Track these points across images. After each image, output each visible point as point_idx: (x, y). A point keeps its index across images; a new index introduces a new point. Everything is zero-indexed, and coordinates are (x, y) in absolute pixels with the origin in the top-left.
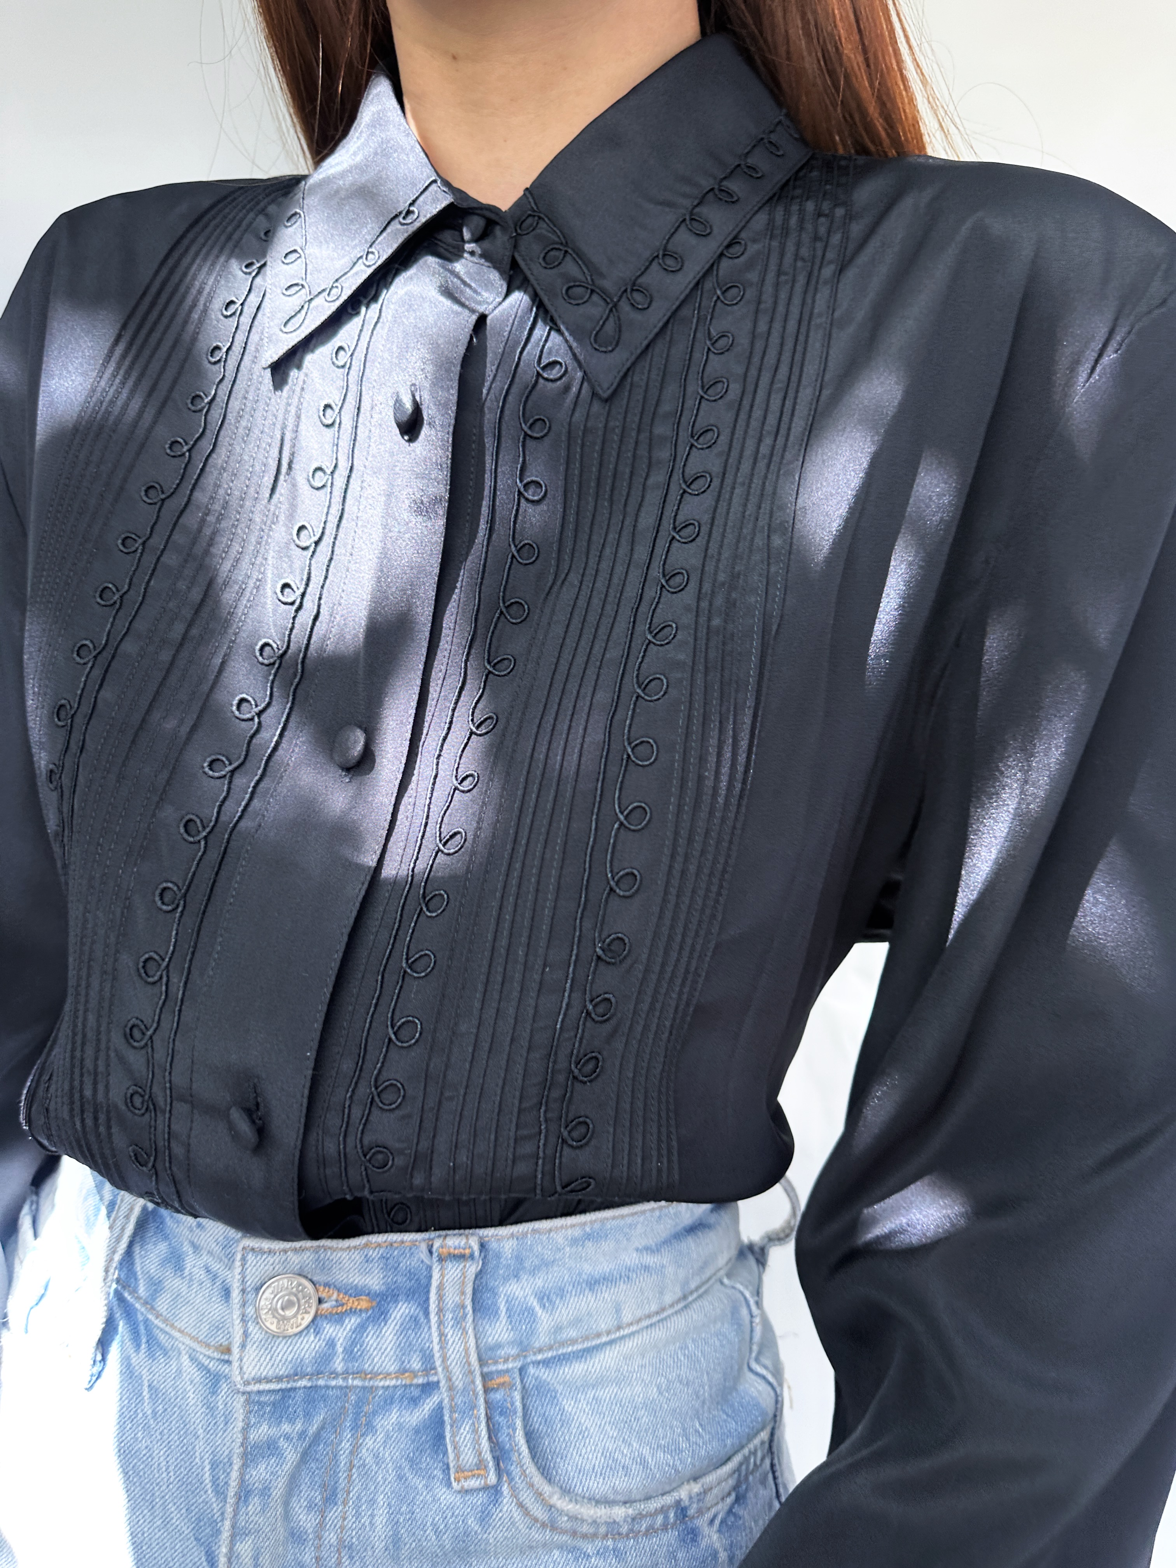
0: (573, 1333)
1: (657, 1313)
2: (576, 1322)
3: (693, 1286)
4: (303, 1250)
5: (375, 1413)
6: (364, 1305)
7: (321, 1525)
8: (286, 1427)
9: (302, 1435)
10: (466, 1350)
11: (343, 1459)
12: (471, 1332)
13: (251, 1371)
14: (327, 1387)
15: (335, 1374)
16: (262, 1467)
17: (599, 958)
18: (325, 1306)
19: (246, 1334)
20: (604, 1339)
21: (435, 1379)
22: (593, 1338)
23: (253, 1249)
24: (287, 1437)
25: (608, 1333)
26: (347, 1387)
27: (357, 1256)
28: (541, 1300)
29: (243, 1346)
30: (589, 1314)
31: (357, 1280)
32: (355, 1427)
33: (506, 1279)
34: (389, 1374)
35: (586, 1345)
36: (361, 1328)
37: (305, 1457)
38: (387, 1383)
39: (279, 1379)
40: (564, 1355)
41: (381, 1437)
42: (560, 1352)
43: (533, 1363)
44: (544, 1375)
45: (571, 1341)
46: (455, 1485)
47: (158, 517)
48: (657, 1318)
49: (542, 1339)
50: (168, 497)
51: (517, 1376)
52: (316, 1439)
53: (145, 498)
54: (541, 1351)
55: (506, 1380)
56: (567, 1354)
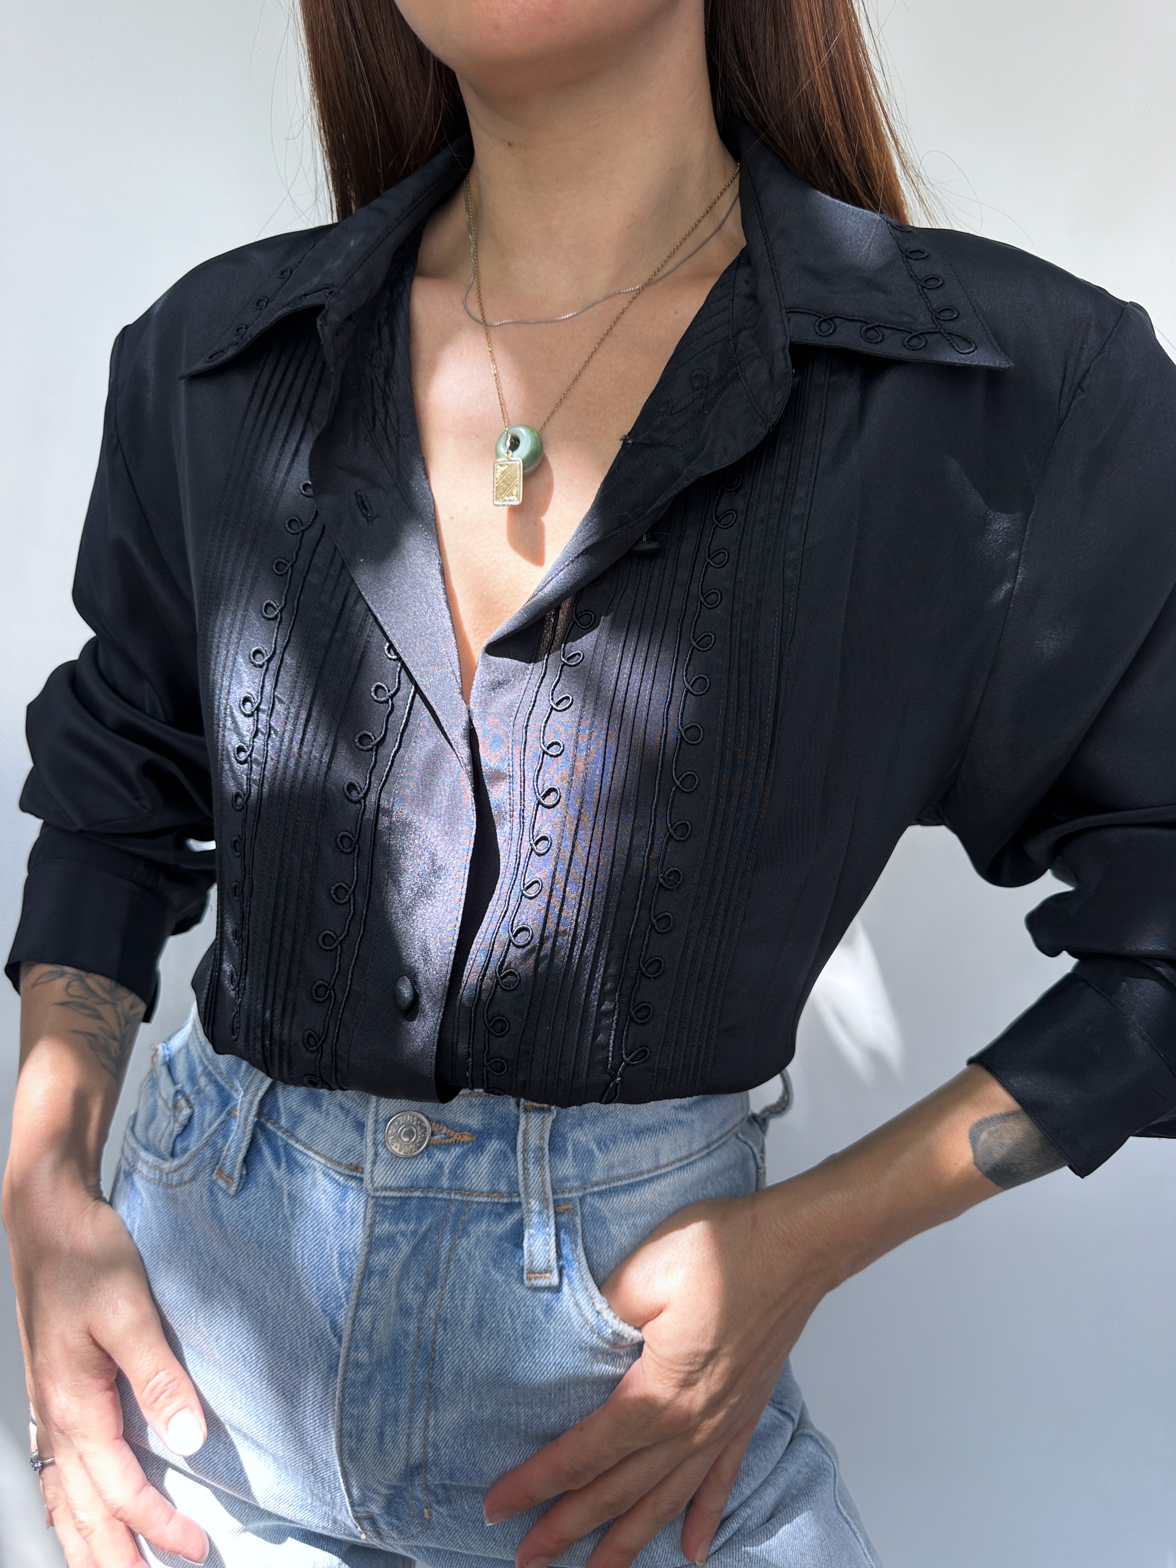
0: (622, 1171)
2: (625, 1162)
3: (714, 1138)
5: (469, 1222)
6: (466, 1138)
7: (424, 1303)
8: (402, 1226)
9: (414, 1233)
10: (543, 1181)
11: (444, 1255)
12: (547, 1167)
13: (379, 1182)
14: (435, 1199)
15: (441, 1190)
16: (382, 1254)
17: (661, 885)
18: (436, 1137)
19: (376, 1154)
20: (646, 1176)
21: (517, 1200)
22: (637, 1176)
24: (403, 1234)
25: (649, 1172)
26: (450, 1200)
27: (463, 1101)
28: (598, 1144)
29: (374, 1163)
30: (635, 1157)
31: (462, 1120)
32: (454, 1231)
33: (573, 1127)
34: (482, 1193)
35: (632, 1180)
36: (463, 1157)
37: (416, 1250)
38: (481, 1199)
39: (400, 1189)
40: (614, 1188)
41: (473, 1240)
42: (612, 1185)
43: (590, 1194)
44: (598, 1203)
45: (620, 1178)
46: (526, 1282)
47: (301, 544)
48: (685, 1162)
49: (598, 1174)
50: (307, 529)
51: (578, 1204)
52: (424, 1238)
53: (289, 530)
54: (597, 1184)
55: (570, 1206)
56: (617, 1187)
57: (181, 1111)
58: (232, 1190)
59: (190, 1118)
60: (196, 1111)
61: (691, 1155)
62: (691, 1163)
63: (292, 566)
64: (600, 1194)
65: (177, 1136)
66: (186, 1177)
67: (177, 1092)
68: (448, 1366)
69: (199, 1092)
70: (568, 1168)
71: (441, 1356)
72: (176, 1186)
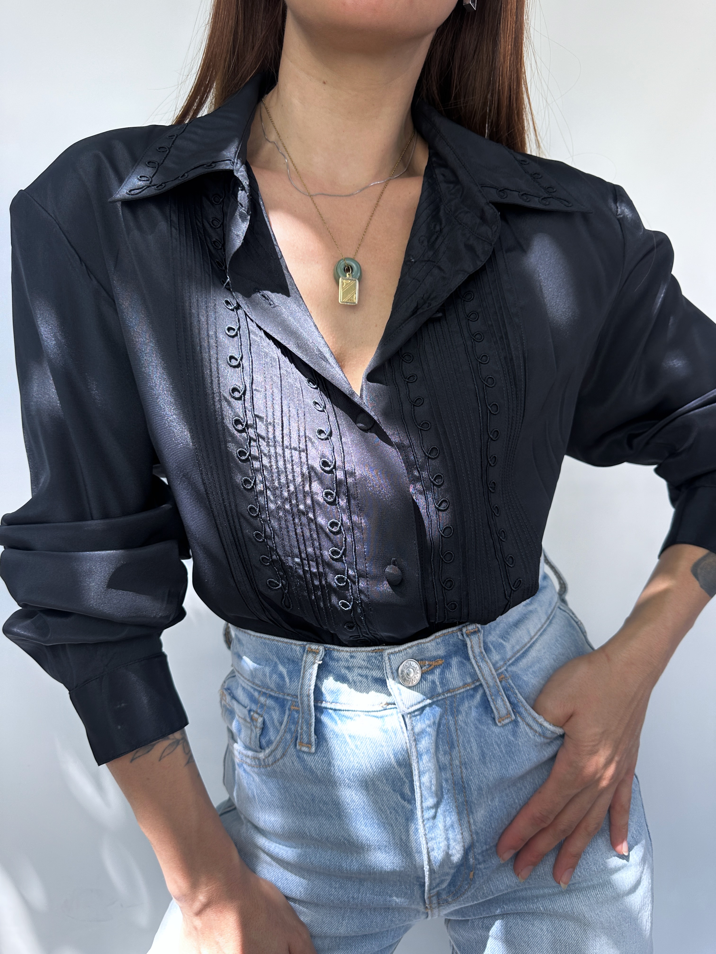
0: (518, 647)
2: (518, 642)
3: (549, 613)
4: (412, 646)
5: (458, 706)
6: (440, 662)
7: (451, 760)
8: (428, 723)
9: (435, 724)
10: (489, 667)
11: (453, 728)
12: (488, 660)
14: (438, 701)
15: (439, 695)
16: (423, 742)
18: (423, 669)
19: (399, 690)
20: (528, 645)
21: (479, 683)
22: (525, 647)
23: (392, 654)
24: (430, 727)
25: (529, 642)
26: (445, 698)
27: (433, 643)
28: (502, 638)
29: (400, 695)
30: (521, 637)
31: (435, 653)
32: (452, 714)
34: (460, 688)
35: (524, 650)
36: (442, 673)
38: (460, 691)
39: (418, 703)
41: (464, 714)
42: (516, 657)
43: (509, 666)
44: (514, 669)
45: (518, 651)
46: (499, 724)
48: (542, 630)
49: (509, 654)
51: (506, 673)
52: (440, 724)
54: (510, 659)
55: (503, 676)
56: (518, 657)
57: (257, 721)
58: (313, 750)
59: (264, 723)
60: (266, 717)
61: (542, 626)
62: (545, 630)
64: (513, 664)
65: (260, 736)
66: (278, 756)
67: (250, 711)
68: (473, 787)
69: (262, 706)
70: (496, 657)
71: (468, 784)
72: (272, 764)
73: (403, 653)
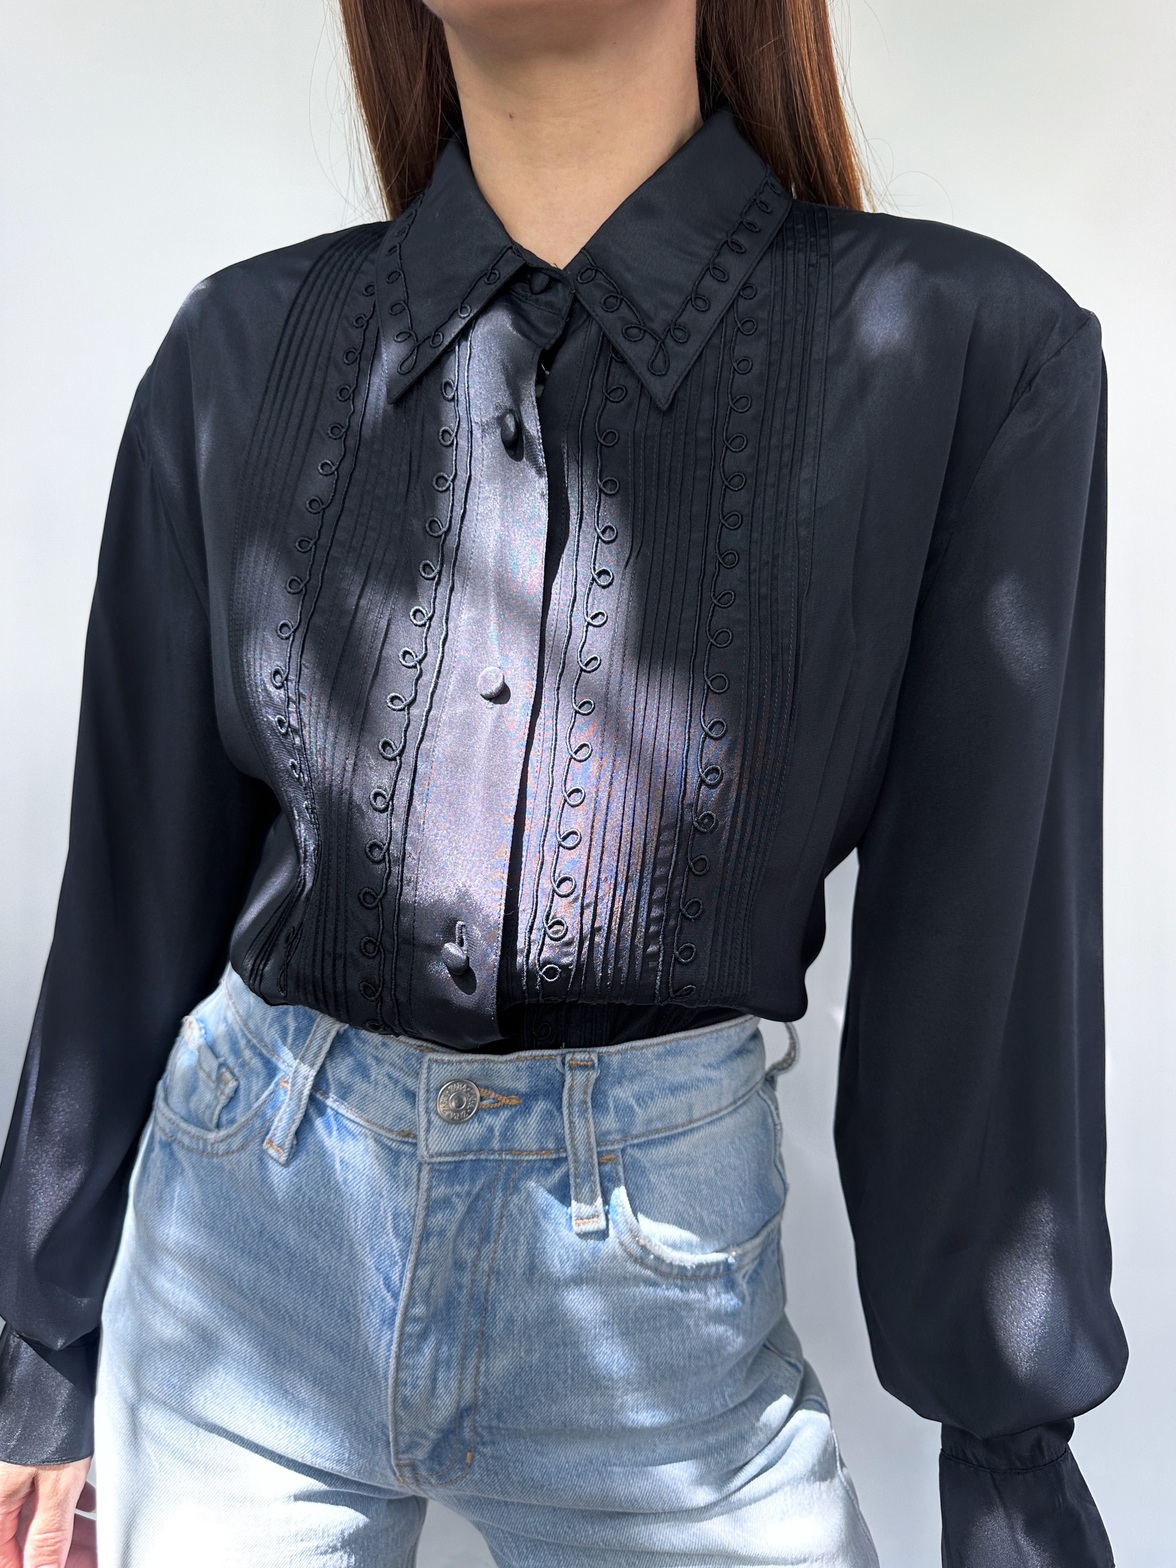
0: (659, 1125)
1: (716, 1112)
2: (662, 1117)
3: (740, 1094)
4: (473, 1061)
5: (519, 1179)
6: (514, 1102)
7: (478, 1258)
8: (457, 1188)
9: (469, 1193)
10: (588, 1133)
11: (496, 1211)
12: (591, 1120)
13: (434, 1148)
14: (487, 1160)
15: (493, 1151)
16: (440, 1216)
18: (485, 1102)
19: (429, 1122)
20: (680, 1130)
21: (564, 1155)
22: (673, 1129)
23: (436, 1061)
24: (458, 1195)
25: (683, 1125)
26: (501, 1160)
27: (511, 1067)
28: (637, 1100)
29: (428, 1130)
30: (671, 1112)
31: (510, 1084)
32: (505, 1189)
33: (613, 1085)
34: (531, 1151)
35: (668, 1133)
36: (512, 1119)
37: (471, 1209)
38: (531, 1158)
39: (453, 1154)
40: (652, 1140)
41: (523, 1196)
42: (650, 1138)
43: (630, 1146)
44: (638, 1154)
45: (657, 1131)
46: (575, 1228)
47: (322, 522)
48: (715, 1117)
49: (638, 1128)
50: (327, 507)
51: (620, 1155)
52: (478, 1197)
53: (310, 509)
54: (637, 1136)
55: (610, 1158)
56: (655, 1140)
57: (226, 1083)
58: (283, 1159)
59: (236, 1090)
60: (242, 1083)
61: (720, 1110)
62: (721, 1118)
63: (315, 543)
64: (640, 1146)
65: (223, 1108)
66: (234, 1147)
67: (221, 1065)
68: (500, 1314)
69: (243, 1065)
70: (610, 1122)
71: (493, 1305)
72: (222, 1155)
73: (454, 1067)
